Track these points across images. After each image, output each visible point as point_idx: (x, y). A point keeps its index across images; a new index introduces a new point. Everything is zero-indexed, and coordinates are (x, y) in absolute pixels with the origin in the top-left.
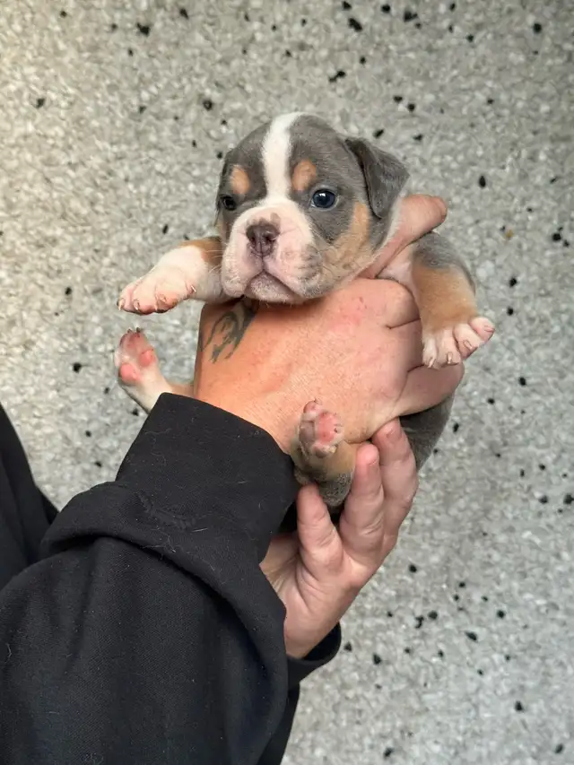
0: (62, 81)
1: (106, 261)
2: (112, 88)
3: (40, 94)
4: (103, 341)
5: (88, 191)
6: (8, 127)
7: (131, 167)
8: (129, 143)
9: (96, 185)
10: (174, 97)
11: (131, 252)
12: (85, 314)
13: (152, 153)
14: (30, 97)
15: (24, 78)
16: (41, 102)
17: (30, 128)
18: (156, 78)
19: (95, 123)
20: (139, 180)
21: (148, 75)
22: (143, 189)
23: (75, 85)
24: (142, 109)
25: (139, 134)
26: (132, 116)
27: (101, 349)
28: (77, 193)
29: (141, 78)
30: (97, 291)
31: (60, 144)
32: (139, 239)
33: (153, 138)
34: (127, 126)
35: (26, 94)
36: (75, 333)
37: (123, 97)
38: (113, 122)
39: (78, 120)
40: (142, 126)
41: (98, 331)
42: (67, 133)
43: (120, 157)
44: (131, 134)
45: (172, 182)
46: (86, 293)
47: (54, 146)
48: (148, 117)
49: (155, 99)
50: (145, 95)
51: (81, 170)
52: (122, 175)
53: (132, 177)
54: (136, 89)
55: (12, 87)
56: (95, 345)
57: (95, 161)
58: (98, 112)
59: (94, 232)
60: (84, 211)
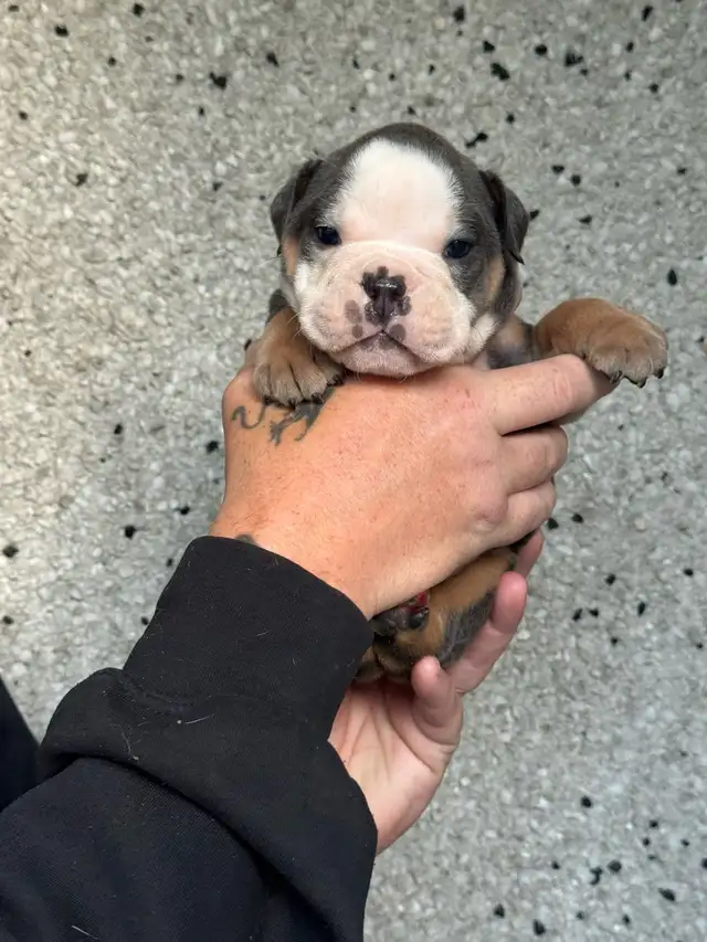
0: (110, 150)
1: (170, 389)
2: (177, 159)
3: (81, 167)
4: (164, 496)
5: (145, 295)
6: (38, 211)
7: (203, 263)
8: (199, 232)
9: (155, 288)
10: (259, 170)
11: (202, 376)
12: (140, 460)
13: (231, 245)
14: (67, 172)
15: (60, 146)
16: (82, 179)
17: (68, 213)
18: (235, 145)
19: (154, 206)
20: (212, 281)
21: (225, 141)
22: (218, 291)
23: (127, 154)
24: (216, 186)
25: (212, 220)
26: (204, 196)
27: (162, 506)
28: (130, 298)
29: (215, 145)
30: (157, 429)
31: (108, 233)
32: (213, 358)
33: (231, 224)
34: (195, 208)
35: (62, 169)
36: (128, 487)
37: (191, 171)
38: (178, 204)
39: (131, 202)
40: (217, 208)
41: (158, 482)
42: (118, 219)
43: (187, 251)
44: (202, 219)
45: (257, 282)
46: (141, 432)
47: (99, 236)
48: (224, 197)
49: (235, 172)
50: (220, 167)
51: (136, 268)
52: (189, 274)
53: (203, 275)
54: (209, 160)
55: (43, 159)
56: (155, 500)
57: (155, 256)
58: (159, 191)
59: (153, 350)
60: (140, 323)
